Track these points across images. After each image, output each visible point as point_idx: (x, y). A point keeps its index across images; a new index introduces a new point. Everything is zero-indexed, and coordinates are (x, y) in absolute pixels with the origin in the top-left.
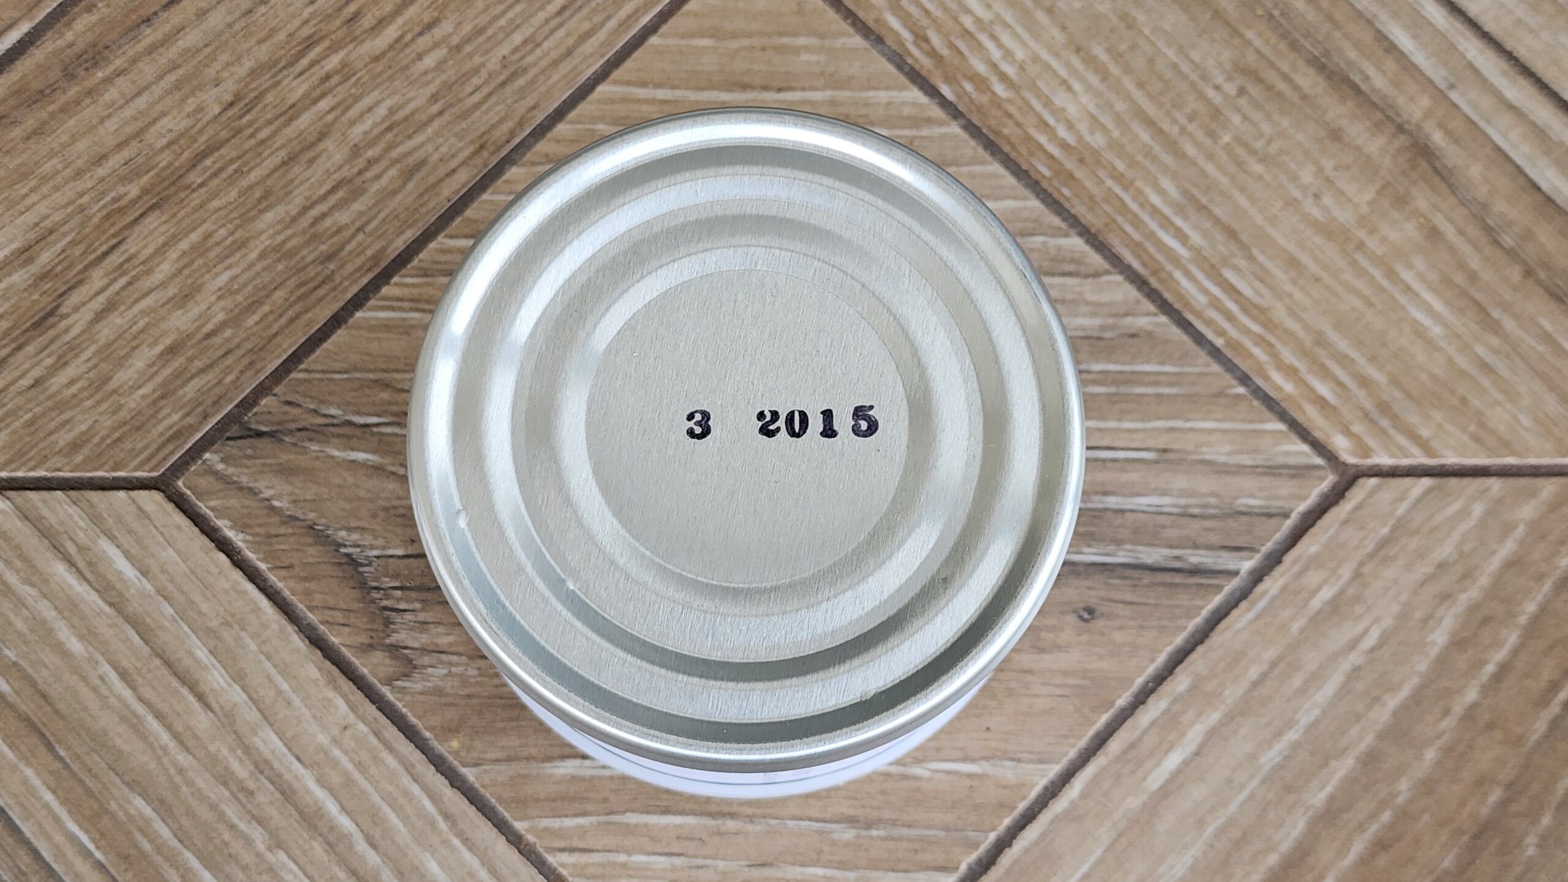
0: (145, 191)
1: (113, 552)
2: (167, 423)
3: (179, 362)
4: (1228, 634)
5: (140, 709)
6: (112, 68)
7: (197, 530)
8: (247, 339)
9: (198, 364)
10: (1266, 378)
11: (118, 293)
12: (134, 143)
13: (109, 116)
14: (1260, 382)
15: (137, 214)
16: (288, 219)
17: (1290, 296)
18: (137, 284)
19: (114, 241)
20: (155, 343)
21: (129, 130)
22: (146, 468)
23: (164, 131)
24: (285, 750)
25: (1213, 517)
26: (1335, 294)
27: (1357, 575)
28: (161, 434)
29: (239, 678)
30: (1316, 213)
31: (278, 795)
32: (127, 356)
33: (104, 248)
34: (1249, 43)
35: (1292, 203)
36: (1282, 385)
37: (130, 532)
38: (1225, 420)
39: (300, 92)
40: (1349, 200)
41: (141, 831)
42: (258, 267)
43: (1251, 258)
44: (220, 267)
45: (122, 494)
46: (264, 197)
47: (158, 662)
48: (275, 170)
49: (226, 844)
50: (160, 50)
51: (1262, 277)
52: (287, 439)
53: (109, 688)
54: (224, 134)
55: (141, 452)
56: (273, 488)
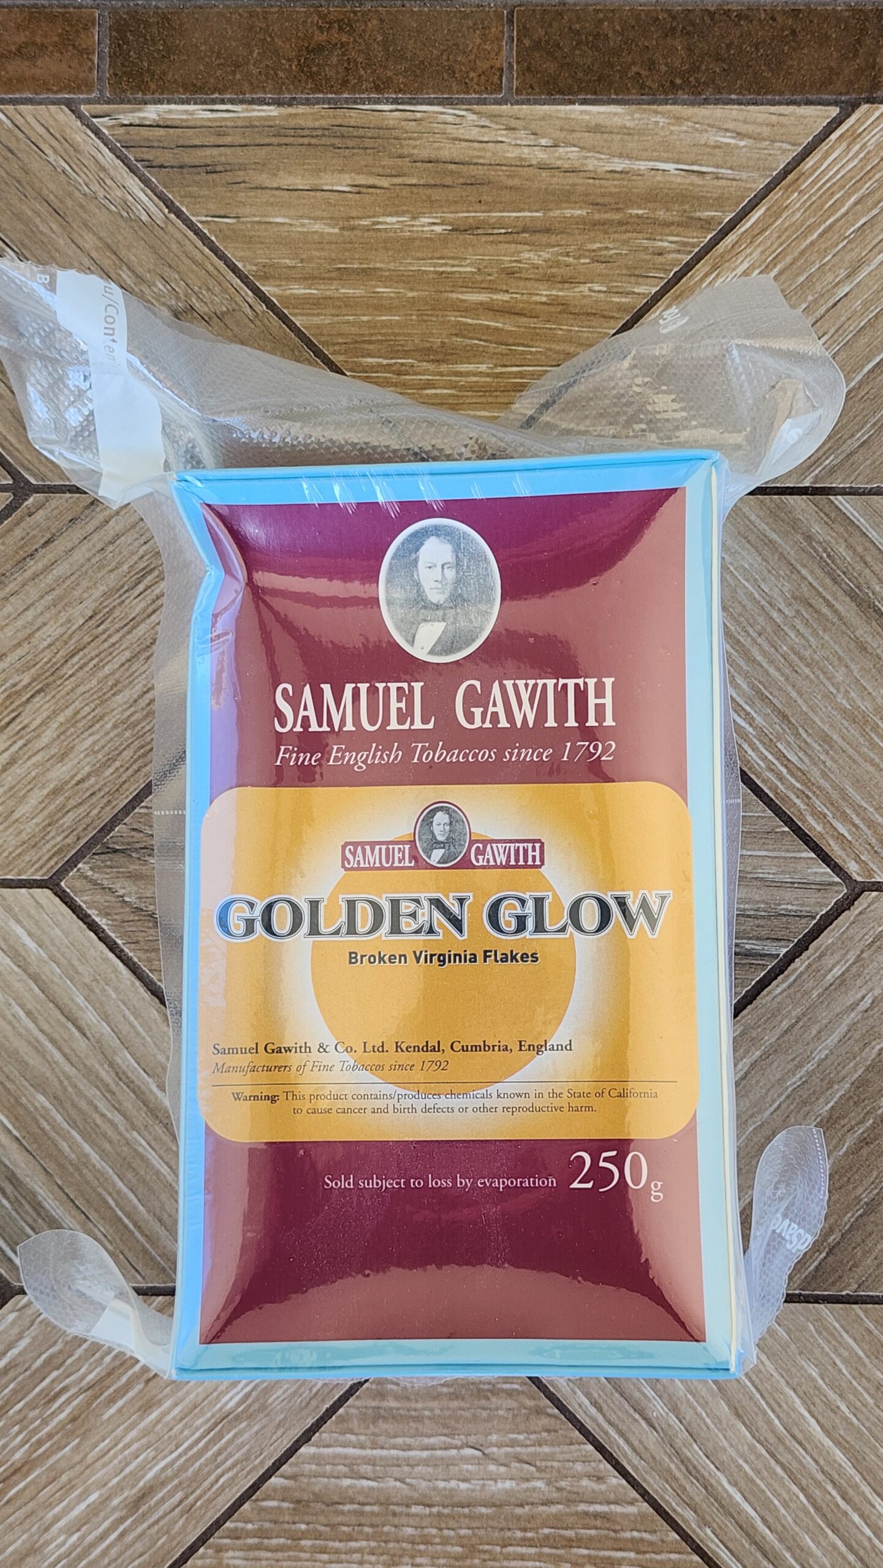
0: (34, 680)
1: (19, 930)
2: (52, 843)
3: (60, 800)
4: (769, 998)
5: (42, 1038)
6: (8, 590)
7: (74, 916)
8: (105, 784)
9: (72, 802)
10: (804, 821)
11: (17, 752)
12: (25, 645)
13: (7, 625)
14: (799, 824)
15: (28, 696)
16: (131, 701)
17: (824, 763)
18: (29, 746)
19: (13, 715)
20: (43, 787)
21: (20, 636)
22: (40, 873)
23: (44, 636)
24: (136, 1065)
25: (763, 917)
26: (854, 761)
27: (858, 959)
28: (49, 851)
29: (106, 1017)
30: (844, 702)
31: (132, 1095)
32: (24, 796)
33: (7, 720)
34: (804, 578)
35: (828, 696)
36: (814, 826)
37: (30, 916)
38: (774, 850)
39: (138, 609)
40: (869, 693)
41: (44, 1117)
42: (112, 735)
43: (798, 735)
44: (86, 734)
45: (23, 890)
46: (115, 685)
47: (51, 1005)
48: (123, 664)
49: (98, 1126)
50: (41, 577)
51: (805, 748)
52: (134, 855)
53: (19, 1021)
54: (87, 639)
55: (36, 862)
56: (124, 888)
